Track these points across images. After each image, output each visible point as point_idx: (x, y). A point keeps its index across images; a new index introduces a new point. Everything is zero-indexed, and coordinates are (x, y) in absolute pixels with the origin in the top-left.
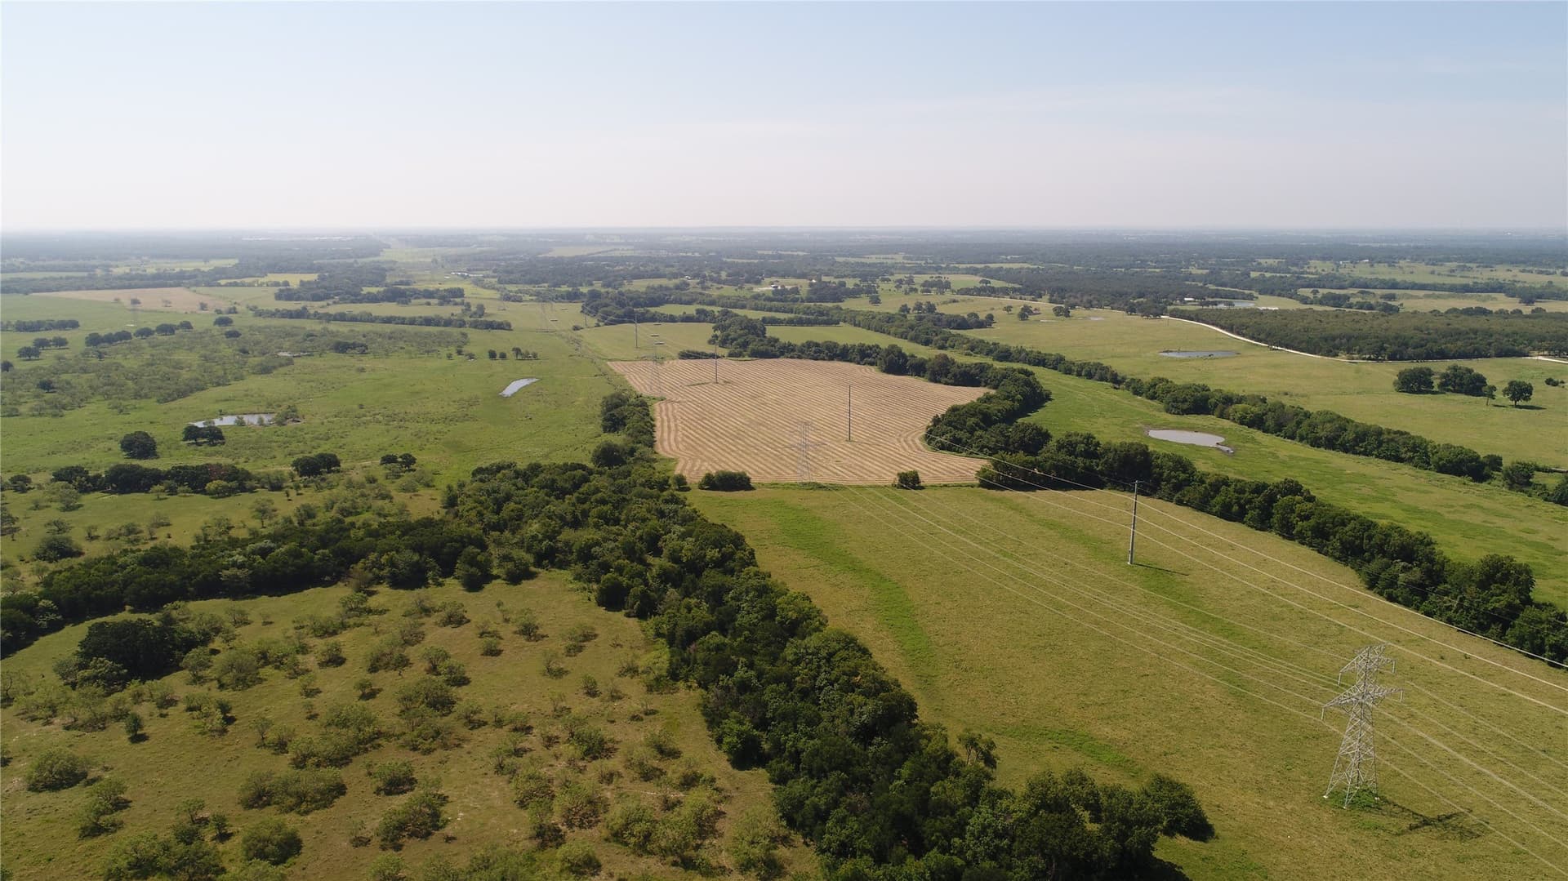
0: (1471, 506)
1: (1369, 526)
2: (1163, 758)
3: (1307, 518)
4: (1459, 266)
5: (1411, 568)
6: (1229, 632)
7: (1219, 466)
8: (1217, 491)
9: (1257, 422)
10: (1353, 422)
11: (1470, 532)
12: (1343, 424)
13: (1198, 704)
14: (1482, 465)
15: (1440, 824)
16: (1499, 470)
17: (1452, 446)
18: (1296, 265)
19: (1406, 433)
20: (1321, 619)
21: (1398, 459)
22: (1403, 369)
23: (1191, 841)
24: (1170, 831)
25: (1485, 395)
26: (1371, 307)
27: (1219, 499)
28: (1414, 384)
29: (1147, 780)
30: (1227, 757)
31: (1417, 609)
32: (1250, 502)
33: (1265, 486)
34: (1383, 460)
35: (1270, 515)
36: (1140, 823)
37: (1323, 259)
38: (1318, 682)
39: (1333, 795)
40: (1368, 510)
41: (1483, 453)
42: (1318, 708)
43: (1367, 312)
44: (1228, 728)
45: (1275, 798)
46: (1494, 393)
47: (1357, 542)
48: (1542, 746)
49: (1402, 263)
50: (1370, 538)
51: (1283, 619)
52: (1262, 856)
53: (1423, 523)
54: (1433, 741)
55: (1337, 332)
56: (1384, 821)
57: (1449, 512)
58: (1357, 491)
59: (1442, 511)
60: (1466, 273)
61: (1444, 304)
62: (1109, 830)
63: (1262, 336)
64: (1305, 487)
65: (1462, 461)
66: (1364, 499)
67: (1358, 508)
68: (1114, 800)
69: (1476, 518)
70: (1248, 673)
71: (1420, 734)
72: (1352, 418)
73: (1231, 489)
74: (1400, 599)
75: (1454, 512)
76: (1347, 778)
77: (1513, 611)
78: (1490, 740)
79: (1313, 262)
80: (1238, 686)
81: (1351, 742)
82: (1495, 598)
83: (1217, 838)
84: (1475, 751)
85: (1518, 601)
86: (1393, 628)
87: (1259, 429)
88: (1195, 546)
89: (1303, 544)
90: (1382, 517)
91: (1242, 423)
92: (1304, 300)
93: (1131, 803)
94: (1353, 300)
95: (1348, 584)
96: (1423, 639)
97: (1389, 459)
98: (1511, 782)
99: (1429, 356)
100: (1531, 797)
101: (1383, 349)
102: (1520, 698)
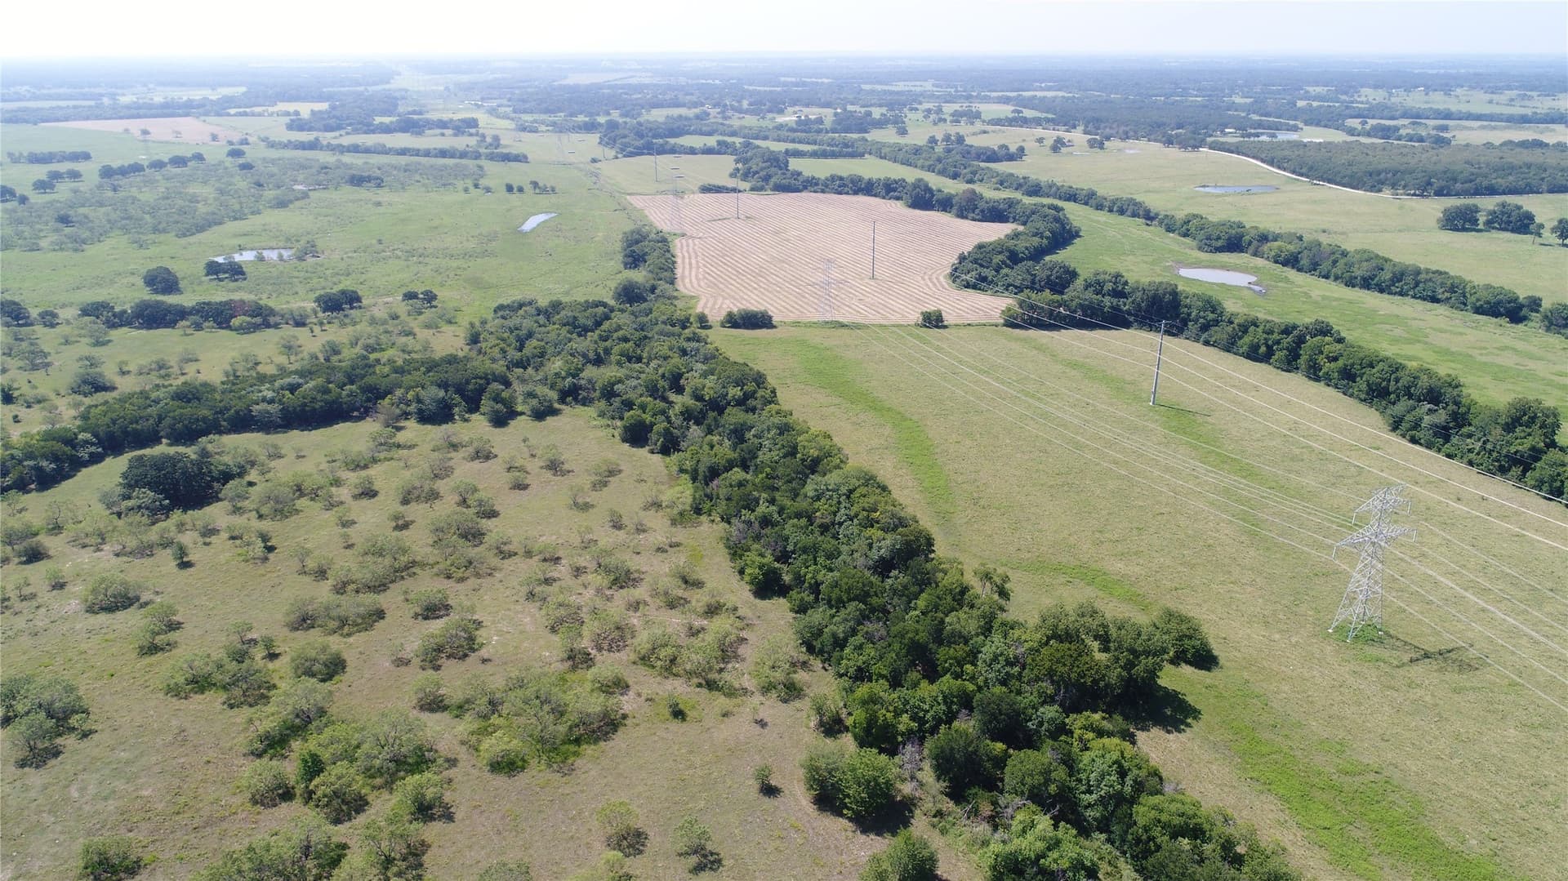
0: (1505, 348)
1: (1397, 368)
2: (1174, 593)
3: (1335, 359)
4: (1519, 95)
5: (1436, 410)
6: (1249, 473)
7: (1249, 306)
8: (1245, 332)
9: (1292, 261)
10: (1391, 261)
11: (1501, 375)
12: (1380, 263)
13: (1211, 542)
14: (1521, 307)
15: (1440, 657)
16: (1537, 311)
17: (1491, 287)
18: (1346, 93)
19: (1446, 273)
20: (1340, 460)
21: (1437, 301)
22: (1449, 205)
23: (1196, 671)
24: (1175, 661)
25: (1532, 233)
26: (1421, 140)
27: (1247, 339)
28: (1460, 221)
29: (1155, 615)
30: (1237, 592)
31: (1439, 451)
32: (1278, 342)
33: (1295, 327)
34: (1419, 301)
35: (1298, 356)
36: (1147, 653)
37: (1376, 87)
38: (1333, 522)
39: (1337, 629)
40: (1399, 352)
41: (1522, 294)
42: (1330, 547)
43: (1416, 144)
44: (1239, 565)
45: (1281, 631)
46: (1542, 231)
47: (1384, 384)
48: (1550, 585)
49: (1459, 91)
50: (1397, 380)
51: (1302, 460)
52: (1265, 686)
53: (1453, 365)
54: (1442, 579)
55: (1380, 167)
56: (1385, 654)
57: (1481, 354)
58: (1388, 333)
59: (1474, 353)
60: (1527, 103)
61: (1498, 136)
62: (1117, 659)
63: (1304, 170)
64: (1336, 328)
65: (1499, 303)
66: (1395, 341)
67: (1388, 350)
68: (1123, 632)
69: (1508, 360)
70: (1263, 512)
71: (1430, 572)
72: (1391, 257)
73: (1260, 330)
74: (1422, 441)
75: (1487, 355)
76: (1353, 614)
77: (1536, 454)
78: (1498, 579)
79: (1365, 91)
80: (1253, 525)
81: (1359, 580)
82: (1518, 441)
83: (1221, 668)
84: (1482, 589)
85: (1543, 444)
86: (1413, 470)
87: (1293, 267)
88: (1219, 387)
89: (1329, 385)
90: (1410, 359)
91: (1276, 262)
92: (1351, 132)
93: (1139, 635)
94: (1403, 132)
95: (1372, 426)
96: (1442, 481)
97: (1424, 300)
98: (1514, 619)
99: (1477, 192)
100: (1534, 634)
101: (1429, 184)
102: (1533, 540)
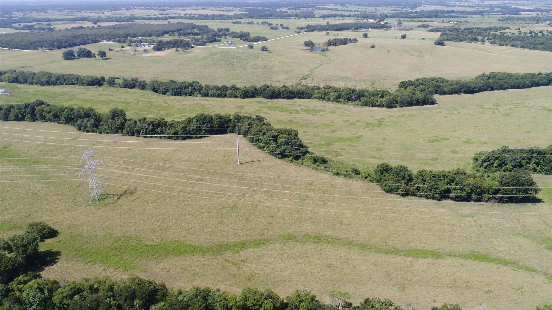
0: (100, 95)
1: (72, 109)
2: (29, 217)
3: (49, 112)
4: (69, 12)
5: (90, 120)
6: (37, 162)
7: (6, 101)
8: (10, 111)
9: (16, 80)
10: (53, 74)
11: (103, 103)
12: (50, 75)
13: (35, 192)
14: (100, 81)
15: (125, 194)
16: (105, 81)
17: (89, 76)
18: (7, 14)
19: (73, 74)
20: (67, 146)
21: (74, 84)
22: (64, 51)
23: (52, 239)
24: (42, 240)
25: (92, 57)
26: (44, 30)
27: (12, 114)
28: (69, 56)
29: (26, 228)
30: (53, 205)
31: (96, 132)
32: (25, 112)
33: (29, 105)
34: (68, 85)
35: (35, 115)
36: (30, 243)
37: (18, 11)
38: (74, 167)
39: (92, 201)
40: (69, 104)
41: (99, 77)
42: (78, 175)
43: (43, 31)
44: (49, 196)
45: (74, 211)
46: (95, 56)
47: (70, 116)
48: (142, 160)
49: (49, 11)
50: (74, 113)
51: (54, 151)
52: (78, 230)
53: (89, 104)
54: (115, 171)
55: (34, 40)
56: (110, 201)
57: (95, 98)
58: (63, 98)
59: (93, 98)
60: (73, 14)
61: (70, 26)
62: (18, 252)
63: (4, 45)
64: (44, 101)
65: (93, 80)
66: (67, 101)
67: (66, 104)
68: (15, 241)
69: (103, 98)
70: (49, 174)
71: (111, 170)
72: (52, 72)
73: (16, 109)
74: (90, 131)
75: (97, 98)
76: (94, 193)
77: (123, 124)
78: (129, 164)
79: (14, 13)
80: (47, 180)
81: (92, 182)
82: (117, 122)
83: (60, 233)
84: (126, 169)
85: (123, 121)
86: (91, 141)
87: (17, 83)
88: (9, 135)
89: (51, 122)
90: (75, 105)
91: (9, 82)
92: (16, 29)
93: (23, 239)
94: (36, 27)
95: (72, 131)
96: (101, 141)
97: (70, 85)
98: (138, 173)
99: (70, 46)
100: (144, 175)
101: (54, 45)
102: (133, 149)
